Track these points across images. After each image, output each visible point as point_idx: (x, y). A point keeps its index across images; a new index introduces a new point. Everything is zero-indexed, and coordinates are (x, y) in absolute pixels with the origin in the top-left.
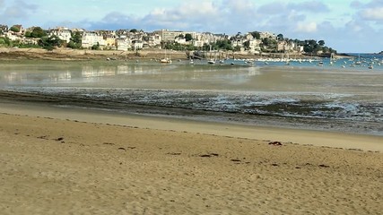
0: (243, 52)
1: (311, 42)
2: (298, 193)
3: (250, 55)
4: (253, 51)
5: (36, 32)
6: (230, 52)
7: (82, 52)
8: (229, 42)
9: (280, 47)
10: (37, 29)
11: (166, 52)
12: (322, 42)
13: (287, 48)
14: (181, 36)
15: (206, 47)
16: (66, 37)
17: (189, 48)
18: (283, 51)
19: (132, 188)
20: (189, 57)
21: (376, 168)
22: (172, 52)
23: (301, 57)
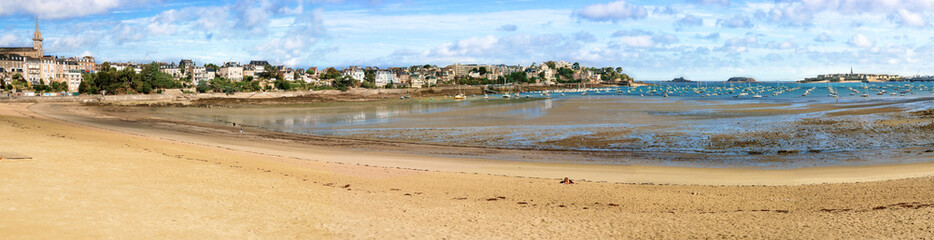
0: (538, 83)
1: (609, 69)
3: (546, 87)
4: (549, 82)
5: (331, 73)
6: (525, 84)
7: (376, 92)
8: (524, 74)
9: (576, 76)
10: (331, 70)
11: (460, 87)
12: (619, 69)
13: (584, 77)
14: (475, 70)
15: (501, 80)
16: (360, 76)
17: (484, 81)
18: (579, 80)
20: (483, 92)
22: (466, 87)
23: (598, 86)
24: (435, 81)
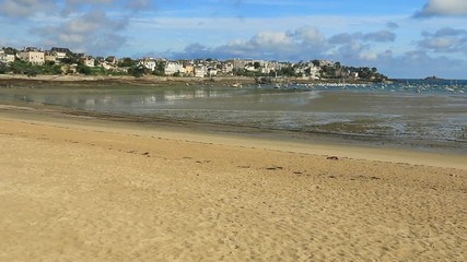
0: (305, 78)
1: (365, 69)
2: (352, 202)
3: (311, 81)
4: (313, 77)
5: (128, 62)
6: (293, 78)
7: (165, 79)
8: (293, 69)
9: (337, 73)
10: (128, 60)
11: (237, 78)
12: (374, 69)
13: (343, 74)
14: (250, 65)
15: (272, 74)
16: (152, 66)
17: (258, 74)
18: (340, 77)
19: (207, 196)
20: (257, 82)
21: (421, 180)
22: (242, 78)
23: (356, 82)
24: (215, 72)
